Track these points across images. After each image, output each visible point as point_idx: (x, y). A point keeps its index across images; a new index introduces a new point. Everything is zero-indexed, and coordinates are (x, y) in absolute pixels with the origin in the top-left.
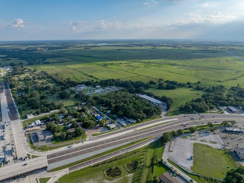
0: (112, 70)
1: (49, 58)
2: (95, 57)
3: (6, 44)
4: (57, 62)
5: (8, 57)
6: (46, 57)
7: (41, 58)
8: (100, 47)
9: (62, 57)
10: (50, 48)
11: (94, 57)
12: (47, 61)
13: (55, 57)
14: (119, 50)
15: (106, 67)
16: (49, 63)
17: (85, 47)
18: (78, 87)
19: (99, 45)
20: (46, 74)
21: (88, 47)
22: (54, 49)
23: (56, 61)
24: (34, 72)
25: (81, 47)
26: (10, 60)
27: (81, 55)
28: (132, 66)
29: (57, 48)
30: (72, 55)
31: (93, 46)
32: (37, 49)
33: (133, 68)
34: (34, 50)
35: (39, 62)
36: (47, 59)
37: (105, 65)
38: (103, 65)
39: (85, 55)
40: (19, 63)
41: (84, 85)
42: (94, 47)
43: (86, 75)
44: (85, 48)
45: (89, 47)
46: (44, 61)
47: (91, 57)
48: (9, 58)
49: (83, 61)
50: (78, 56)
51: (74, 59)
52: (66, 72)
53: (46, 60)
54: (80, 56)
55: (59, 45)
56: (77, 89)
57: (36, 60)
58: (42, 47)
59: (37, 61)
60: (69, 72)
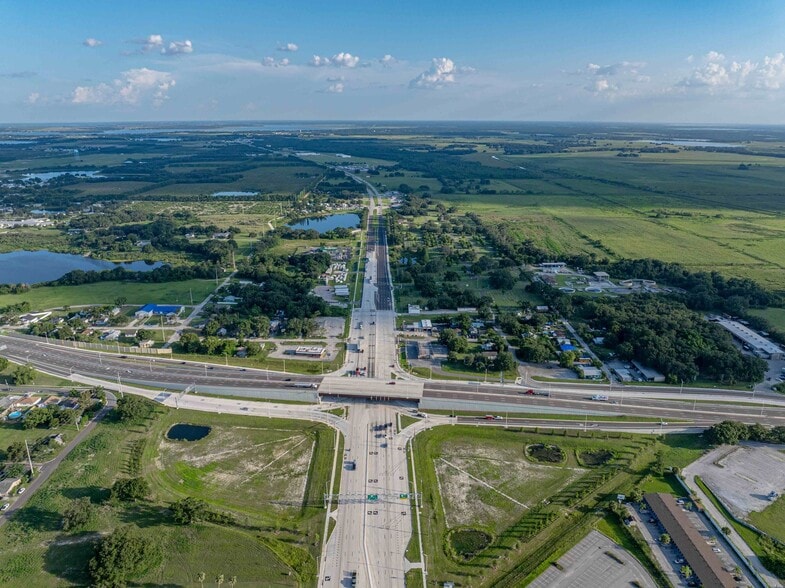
0: (675, 233)
1: (500, 178)
2: (640, 188)
3: (401, 130)
4: (517, 193)
5: (400, 166)
6: (492, 177)
7: (477, 176)
8: (674, 151)
9: (536, 178)
10: (509, 149)
11: (634, 188)
12: (490, 188)
13: (515, 177)
14: (742, 167)
15: (659, 224)
16: (493, 192)
17: (622, 150)
18: (546, 266)
19: (677, 144)
20: (477, 222)
21: (632, 150)
22: (521, 153)
23: (515, 189)
24: (449, 214)
25: (606, 150)
26: (402, 175)
27: (597, 177)
28: (756, 230)
29: (531, 150)
30: (566, 175)
31: (653, 146)
32: (474, 149)
33: (758, 237)
34: (466, 152)
35: (469, 187)
36: (492, 181)
37: (657, 217)
38: (652, 214)
39: (607, 178)
40: (421, 187)
41: (564, 264)
42: (652, 151)
43: (584, 237)
44: (618, 152)
45: (636, 152)
46: (483, 187)
47: (623, 184)
48: (400, 171)
49: (593, 195)
50: (586, 178)
51: (569, 188)
52: (531, 222)
53: (488, 183)
54: (590, 178)
55: (541, 138)
56: (541, 271)
57: (461, 182)
58: (488, 145)
59: (466, 184)
60: (538, 224)
